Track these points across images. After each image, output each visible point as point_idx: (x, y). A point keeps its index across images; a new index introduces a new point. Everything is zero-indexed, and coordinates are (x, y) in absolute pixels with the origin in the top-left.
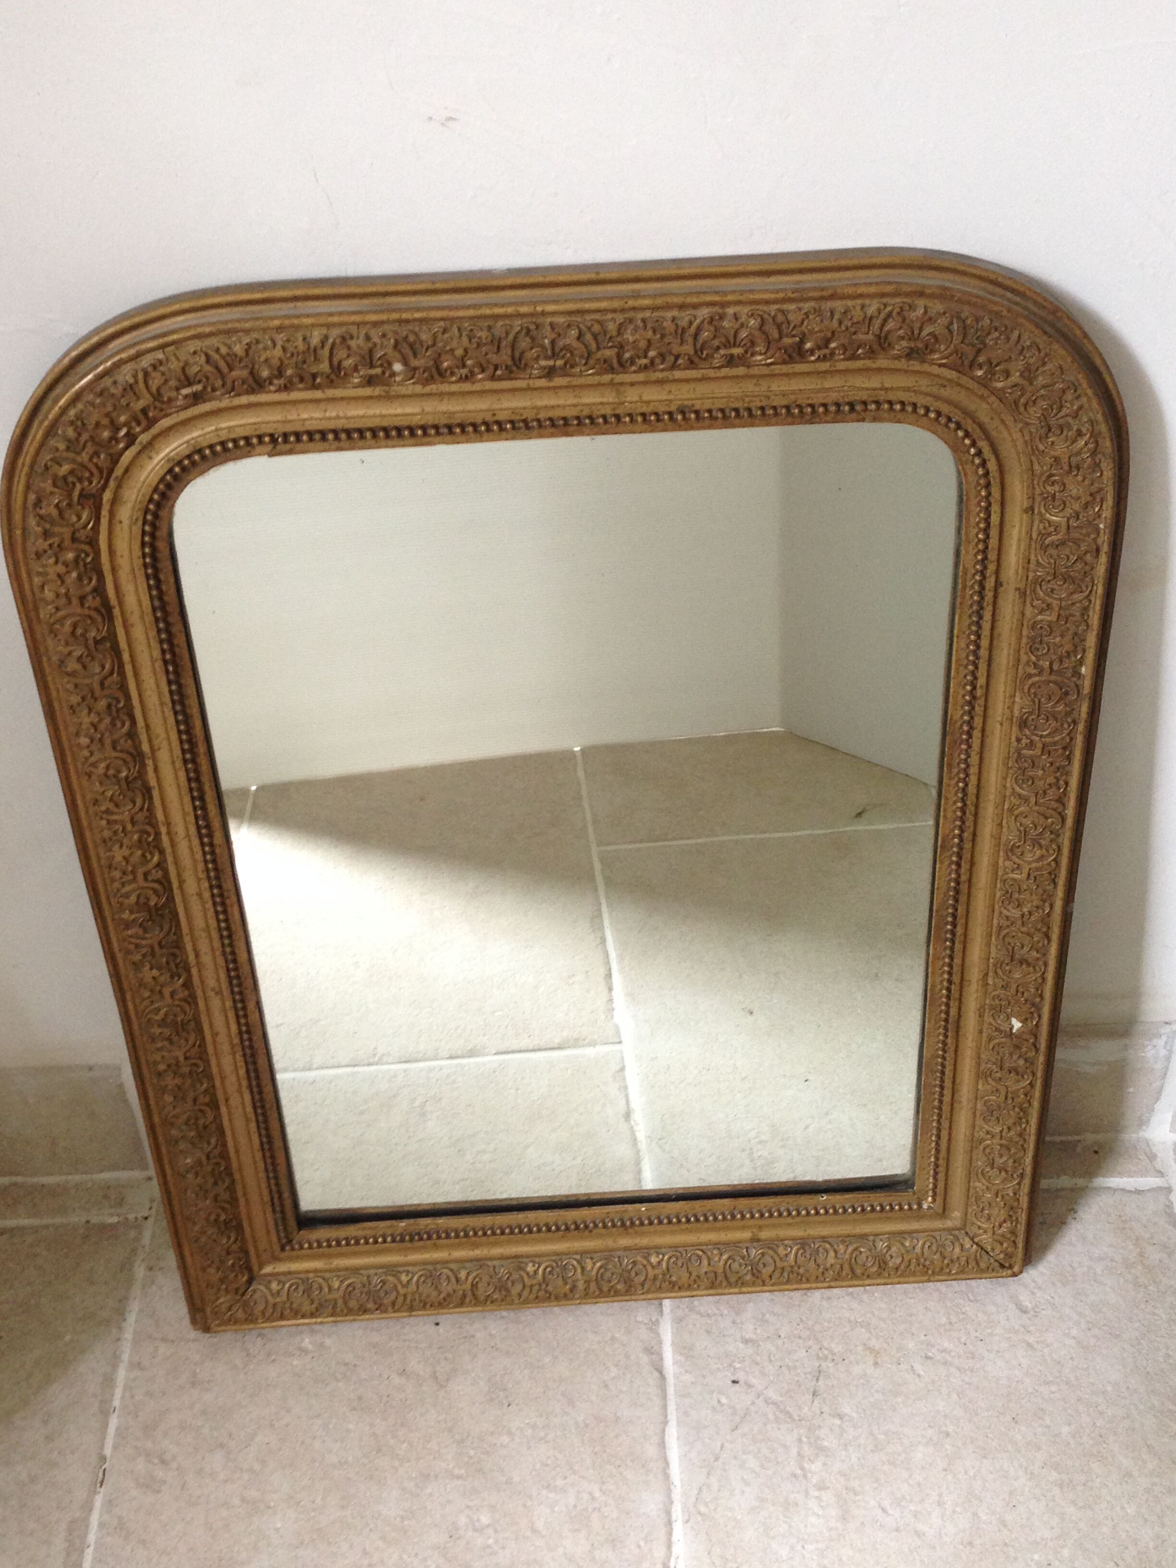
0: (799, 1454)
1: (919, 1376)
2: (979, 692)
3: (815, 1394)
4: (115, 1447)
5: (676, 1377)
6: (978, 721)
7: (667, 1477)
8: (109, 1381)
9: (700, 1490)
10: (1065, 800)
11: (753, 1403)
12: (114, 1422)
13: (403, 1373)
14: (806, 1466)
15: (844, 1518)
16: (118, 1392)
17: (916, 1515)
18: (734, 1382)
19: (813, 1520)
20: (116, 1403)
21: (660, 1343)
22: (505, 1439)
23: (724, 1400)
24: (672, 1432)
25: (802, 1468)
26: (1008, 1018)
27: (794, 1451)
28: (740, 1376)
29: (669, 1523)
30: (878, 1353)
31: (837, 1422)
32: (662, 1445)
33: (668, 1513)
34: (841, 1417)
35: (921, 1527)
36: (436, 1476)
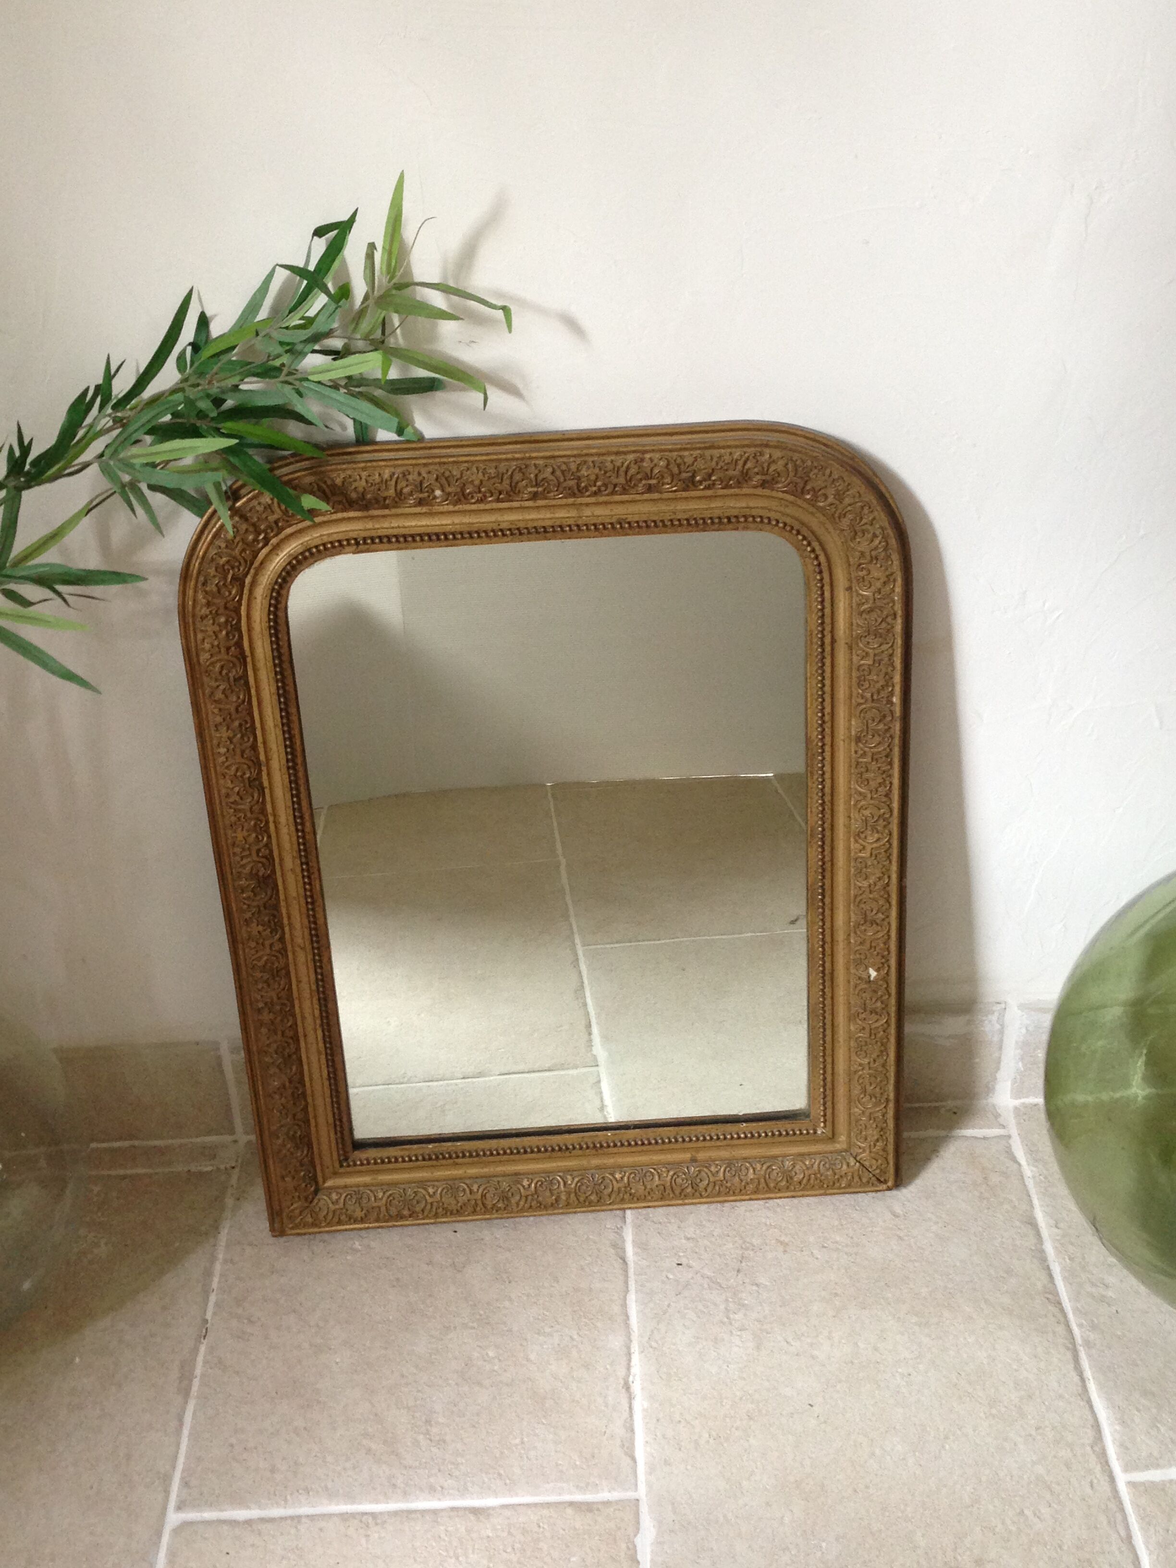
0: (726, 1309)
1: (817, 1258)
2: (827, 718)
3: (738, 1271)
4: (215, 1314)
5: (635, 1263)
6: (828, 740)
7: (627, 1326)
8: (208, 1274)
9: (652, 1331)
10: (891, 796)
11: (692, 1278)
12: (213, 1298)
13: (430, 1263)
14: (731, 1316)
15: (758, 1348)
16: (216, 1280)
17: (812, 1345)
18: (679, 1264)
19: (735, 1349)
20: (215, 1285)
21: (624, 1241)
22: (507, 1303)
23: (671, 1276)
24: (632, 1297)
25: (728, 1318)
26: (867, 968)
27: (722, 1307)
28: (684, 1261)
29: (629, 1355)
30: (787, 1244)
31: (755, 1288)
32: (624, 1306)
33: (628, 1348)
34: (757, 1285)
35: (816, 1353)
36: (455, 1328)
